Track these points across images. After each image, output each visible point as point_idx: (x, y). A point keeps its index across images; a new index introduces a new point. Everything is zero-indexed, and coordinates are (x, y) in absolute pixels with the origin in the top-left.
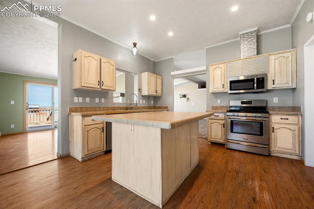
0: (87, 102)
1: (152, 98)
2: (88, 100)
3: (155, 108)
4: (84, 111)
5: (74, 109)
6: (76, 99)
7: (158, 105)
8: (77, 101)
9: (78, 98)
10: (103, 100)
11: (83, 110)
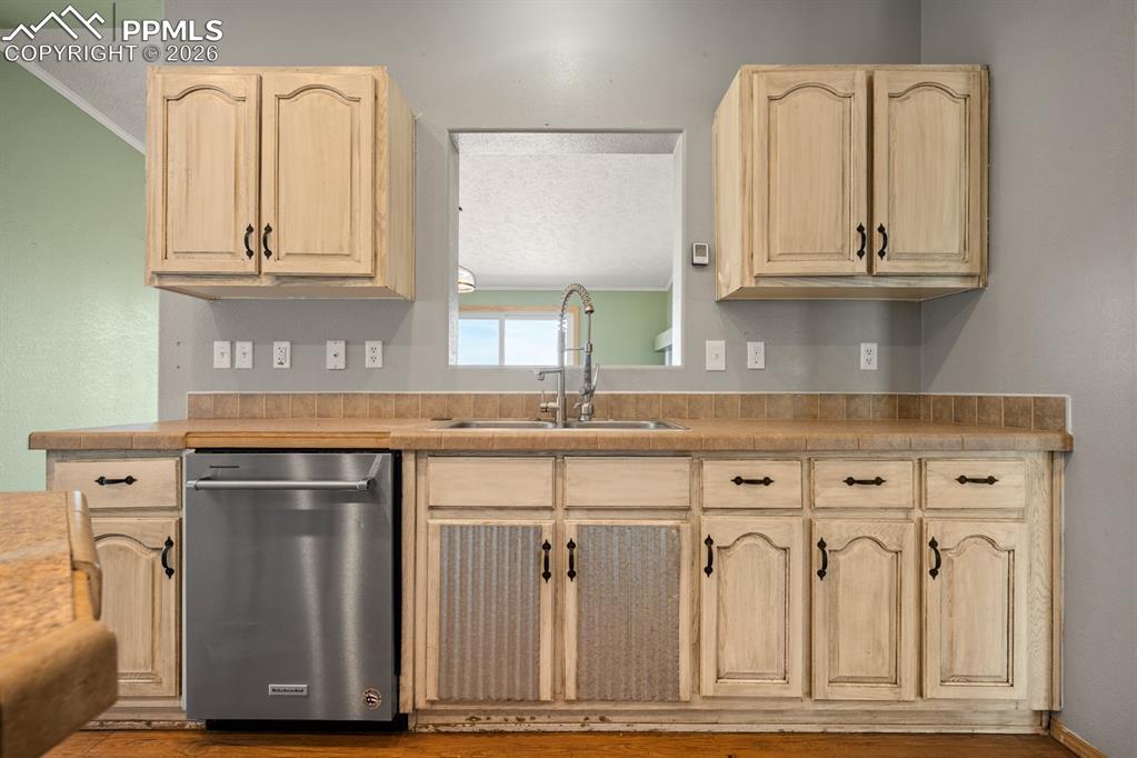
0: (276, 365)
1: (872, 320)
2: (281, 351)
3: (905, 410)
4: (262, 418)
5: (207, 404)
6: (220, 353)
7: (940, 388)
8: (226, 363)
9: (232, 344)
10: (373, 353)
11: (256, 410)
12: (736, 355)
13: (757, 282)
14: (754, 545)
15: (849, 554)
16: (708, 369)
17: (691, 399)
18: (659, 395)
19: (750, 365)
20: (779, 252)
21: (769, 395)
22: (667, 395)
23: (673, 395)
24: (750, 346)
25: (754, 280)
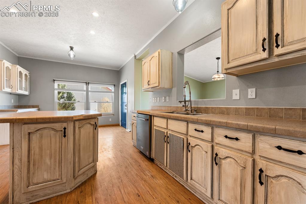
2: (158, 99)
8: (154, 101)
9: (154, 98)
10: (167, 99)
12: (244, 94)
13: (226, 71)
14: (199, 148)
15: (226, 161)
16: (233, 99)
17: (227, 108)
18: (218, 107)
19: (249, 97)
20: (232, 59)
21: (257, 108)
22: (220, 107)
23: (222, 107)
24: (249, 90)
25: (225, 70)
